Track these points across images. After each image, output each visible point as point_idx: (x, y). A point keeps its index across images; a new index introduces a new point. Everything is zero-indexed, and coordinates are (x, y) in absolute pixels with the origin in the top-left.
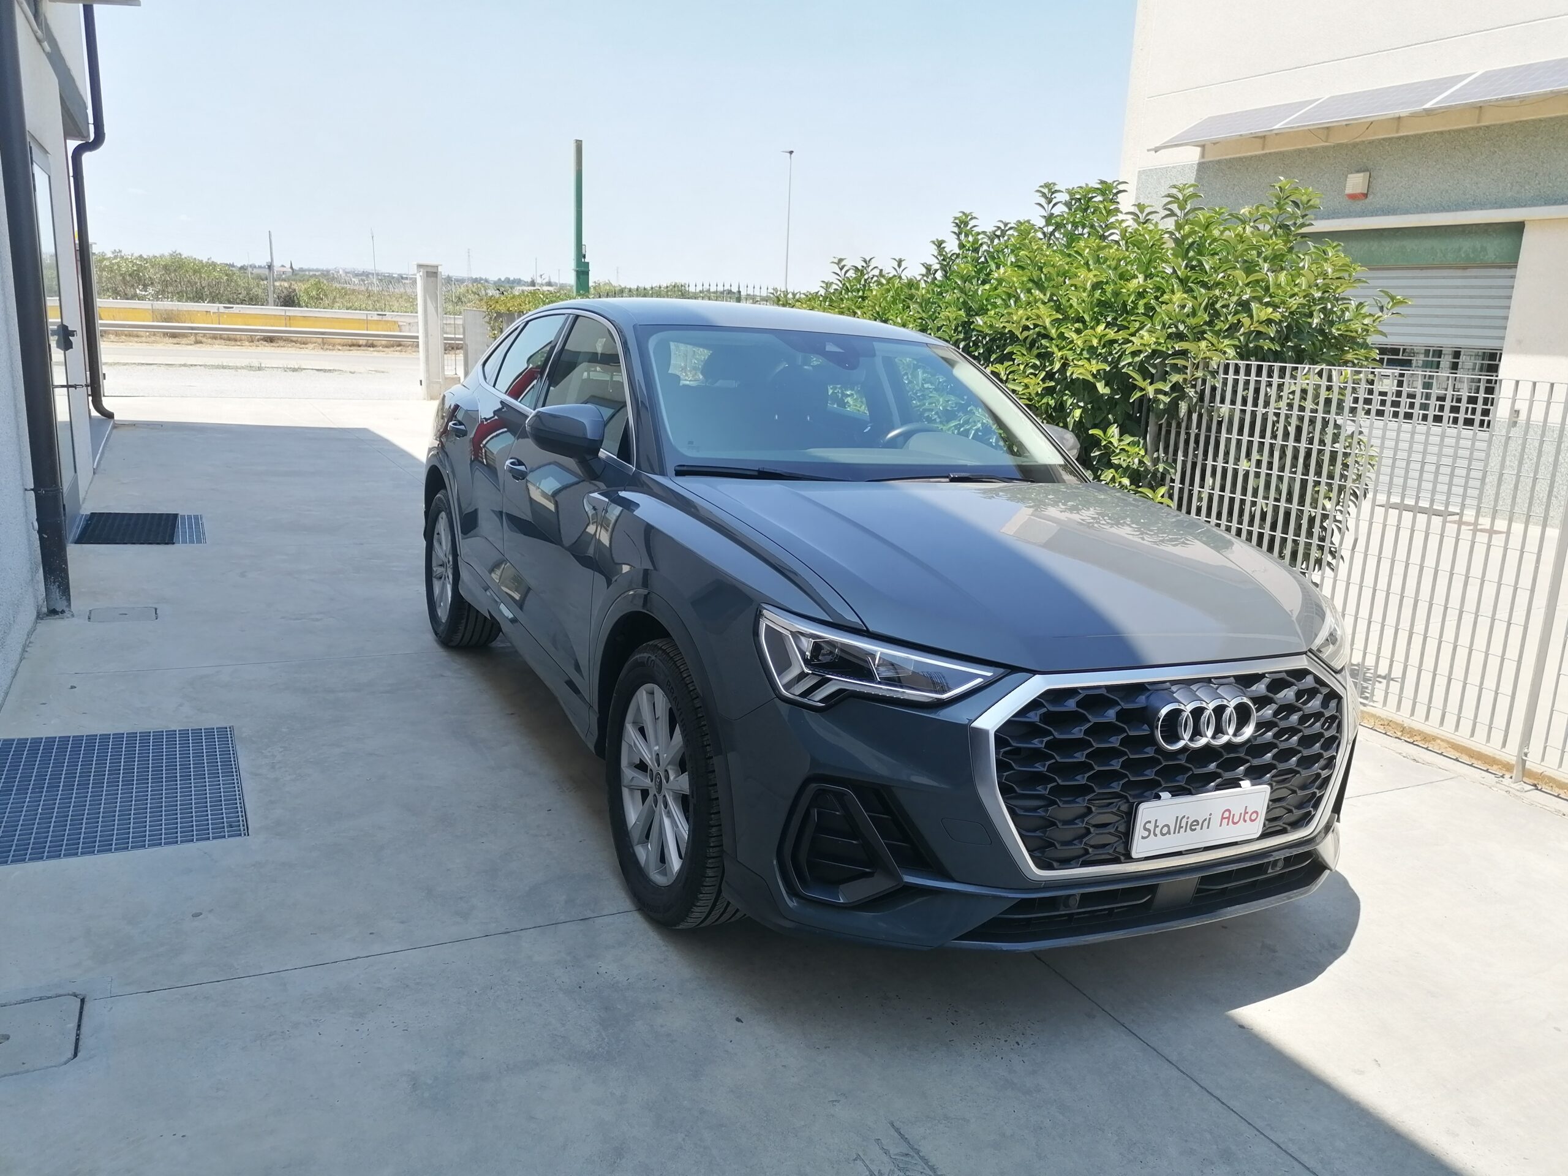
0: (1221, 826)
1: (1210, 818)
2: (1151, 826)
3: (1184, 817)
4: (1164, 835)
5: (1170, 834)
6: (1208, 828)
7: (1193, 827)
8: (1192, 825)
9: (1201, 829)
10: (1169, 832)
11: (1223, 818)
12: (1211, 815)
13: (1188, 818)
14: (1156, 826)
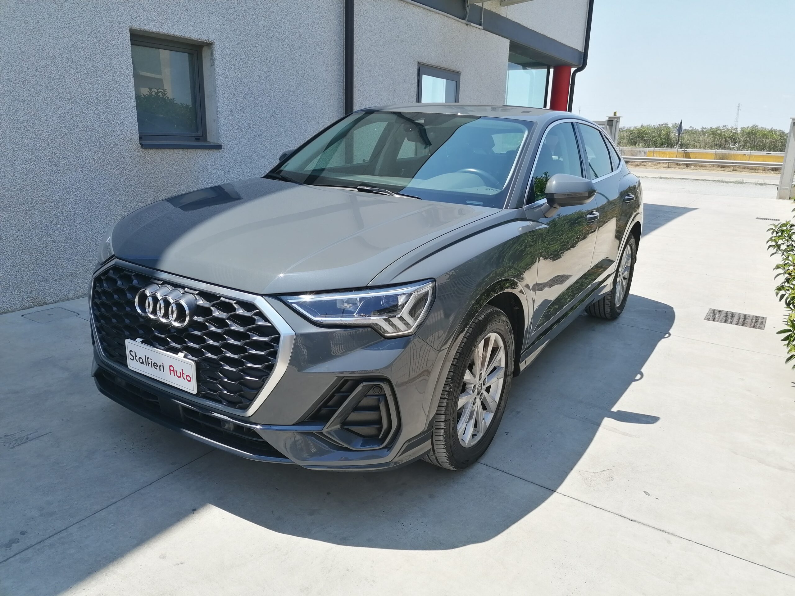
0: (170, 374)
1: (163, 366)
2: (133, 354)
3: (148, 358)
4: (141, 363)
5: (144, 364)
6: (164, 371)
7: (156, 367)
8: (154, 366)
9: (160, 370)
10: (143, 363)
11: (170, 370)
12: (163, 364)
13: (151, 359)
14: (136, 356)
